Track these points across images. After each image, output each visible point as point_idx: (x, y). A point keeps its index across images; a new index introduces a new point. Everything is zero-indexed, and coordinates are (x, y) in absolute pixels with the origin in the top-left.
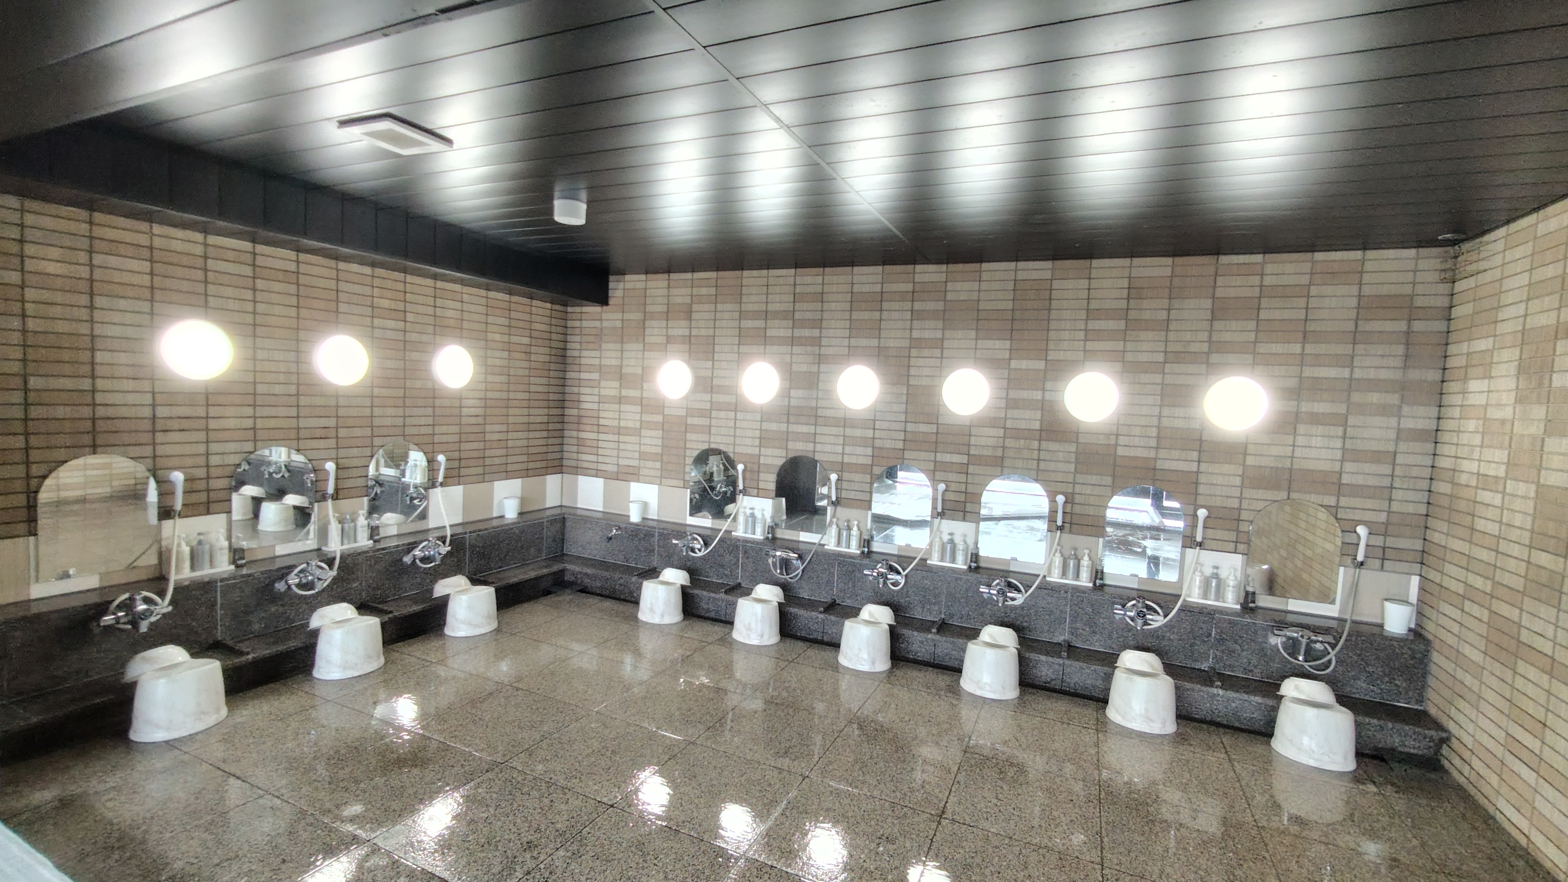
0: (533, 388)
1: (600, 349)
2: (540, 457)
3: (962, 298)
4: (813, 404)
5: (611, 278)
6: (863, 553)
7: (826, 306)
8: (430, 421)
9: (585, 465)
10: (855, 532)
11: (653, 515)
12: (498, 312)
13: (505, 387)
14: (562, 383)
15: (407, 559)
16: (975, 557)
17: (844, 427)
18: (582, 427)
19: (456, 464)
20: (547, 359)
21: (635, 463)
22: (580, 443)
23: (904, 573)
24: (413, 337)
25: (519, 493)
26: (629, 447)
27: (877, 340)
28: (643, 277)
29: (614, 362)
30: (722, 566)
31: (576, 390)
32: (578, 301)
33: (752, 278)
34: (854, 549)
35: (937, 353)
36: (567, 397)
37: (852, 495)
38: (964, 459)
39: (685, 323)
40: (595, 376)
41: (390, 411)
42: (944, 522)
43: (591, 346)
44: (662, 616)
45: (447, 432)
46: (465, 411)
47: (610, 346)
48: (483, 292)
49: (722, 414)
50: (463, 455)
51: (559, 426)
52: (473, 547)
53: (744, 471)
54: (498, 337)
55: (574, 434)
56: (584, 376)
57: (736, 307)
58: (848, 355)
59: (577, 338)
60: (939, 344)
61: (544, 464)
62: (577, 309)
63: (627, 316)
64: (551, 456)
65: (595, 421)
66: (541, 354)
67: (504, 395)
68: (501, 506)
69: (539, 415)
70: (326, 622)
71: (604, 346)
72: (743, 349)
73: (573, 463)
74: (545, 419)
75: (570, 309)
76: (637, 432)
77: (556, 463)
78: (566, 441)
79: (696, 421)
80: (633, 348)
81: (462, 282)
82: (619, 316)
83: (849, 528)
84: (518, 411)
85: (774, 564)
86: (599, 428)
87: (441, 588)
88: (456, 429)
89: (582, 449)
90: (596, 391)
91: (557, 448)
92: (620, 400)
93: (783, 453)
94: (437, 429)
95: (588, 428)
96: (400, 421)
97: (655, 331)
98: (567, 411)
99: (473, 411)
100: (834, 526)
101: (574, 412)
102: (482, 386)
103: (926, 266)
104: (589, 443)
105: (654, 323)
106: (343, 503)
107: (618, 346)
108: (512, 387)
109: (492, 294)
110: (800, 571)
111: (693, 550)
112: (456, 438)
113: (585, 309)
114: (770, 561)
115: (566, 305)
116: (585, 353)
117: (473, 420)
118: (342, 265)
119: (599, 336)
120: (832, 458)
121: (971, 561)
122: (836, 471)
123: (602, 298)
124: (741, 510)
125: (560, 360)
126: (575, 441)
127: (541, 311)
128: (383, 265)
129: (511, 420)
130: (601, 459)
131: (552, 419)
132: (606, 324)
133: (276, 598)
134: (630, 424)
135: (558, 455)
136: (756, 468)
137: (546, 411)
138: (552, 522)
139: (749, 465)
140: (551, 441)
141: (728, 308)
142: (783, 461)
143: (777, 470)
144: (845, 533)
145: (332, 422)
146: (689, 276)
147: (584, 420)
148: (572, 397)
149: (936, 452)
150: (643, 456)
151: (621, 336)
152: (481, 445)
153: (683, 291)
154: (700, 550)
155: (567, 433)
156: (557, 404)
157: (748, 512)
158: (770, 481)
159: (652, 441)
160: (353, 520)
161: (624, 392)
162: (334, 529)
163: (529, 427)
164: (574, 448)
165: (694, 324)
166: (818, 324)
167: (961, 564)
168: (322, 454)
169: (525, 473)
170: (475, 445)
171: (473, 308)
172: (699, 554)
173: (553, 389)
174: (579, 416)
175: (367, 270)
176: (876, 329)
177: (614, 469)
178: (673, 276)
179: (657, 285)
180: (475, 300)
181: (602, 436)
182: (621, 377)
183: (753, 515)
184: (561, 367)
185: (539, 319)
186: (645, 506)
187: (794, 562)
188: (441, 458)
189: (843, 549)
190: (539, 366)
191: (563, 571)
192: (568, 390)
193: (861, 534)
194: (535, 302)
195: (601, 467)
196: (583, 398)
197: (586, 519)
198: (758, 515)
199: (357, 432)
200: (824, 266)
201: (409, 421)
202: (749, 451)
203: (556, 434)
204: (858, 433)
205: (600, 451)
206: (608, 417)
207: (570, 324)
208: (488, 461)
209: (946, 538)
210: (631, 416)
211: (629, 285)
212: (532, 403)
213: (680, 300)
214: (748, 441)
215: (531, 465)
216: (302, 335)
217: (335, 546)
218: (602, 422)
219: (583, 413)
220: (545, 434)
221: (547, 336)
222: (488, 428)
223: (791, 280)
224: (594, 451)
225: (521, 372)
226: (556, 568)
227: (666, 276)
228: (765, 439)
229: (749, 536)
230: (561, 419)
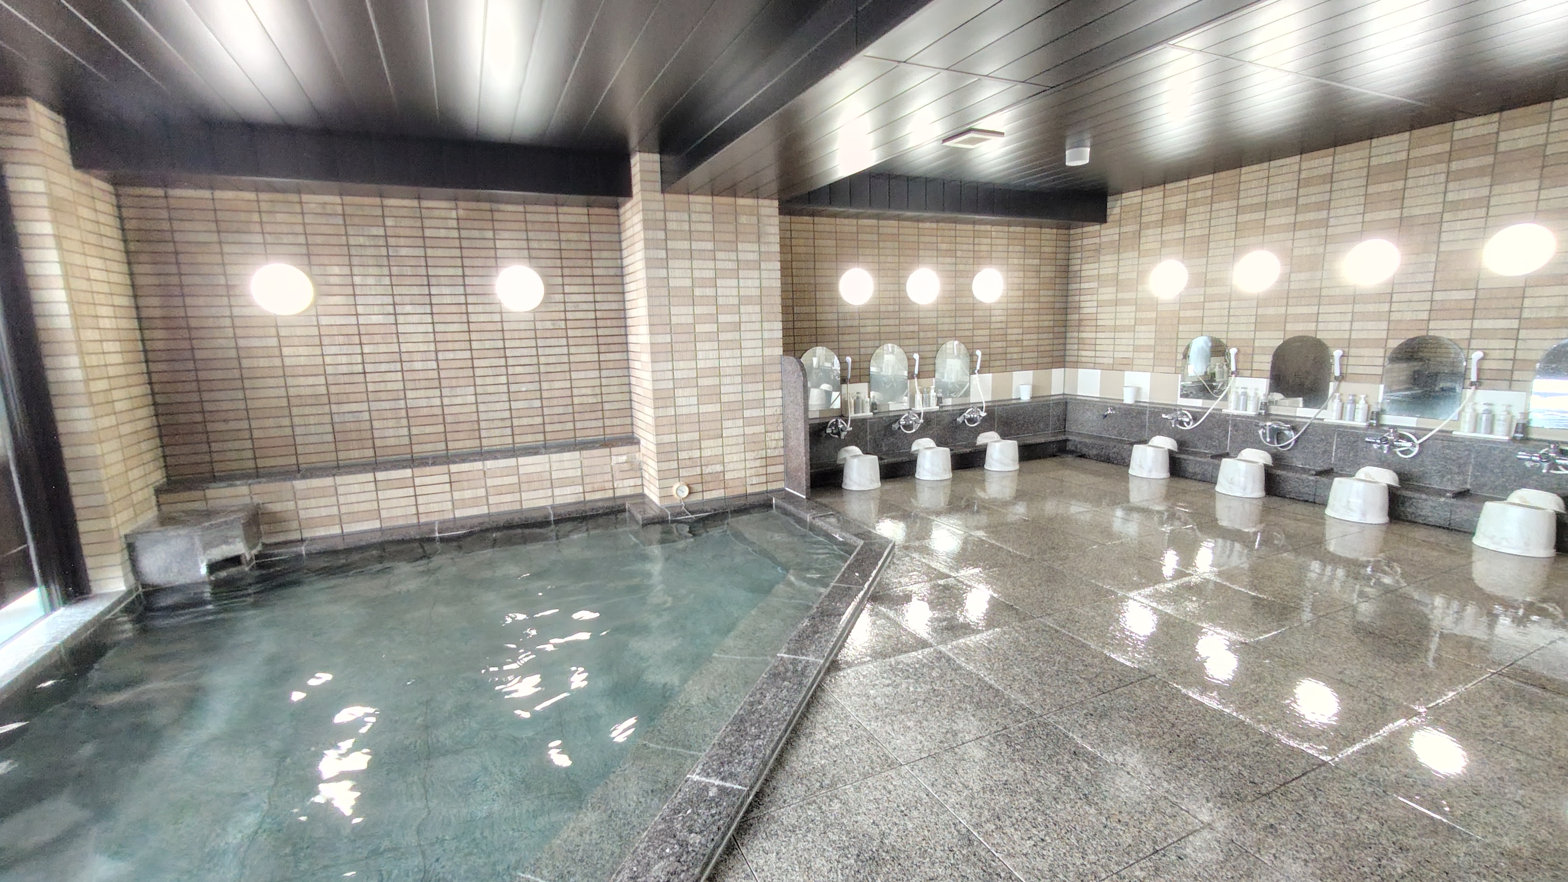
0: (1042, 299)
1: (1099, 262)
2: (1047, 354)
3: (1520, 146)
4: (1317, 285)
5: (1109, 198)
6: (1370, 425)
7: (1336, 186)
8: (971, 326)
9: (1084, 359)
10: (1361, 405)
11: (1145, 398)
12: (1016, 242)
13: (1021, 299)
14: (1066, 294)
15: (960, 420)
16: (1524, 428)
17: (1354, 303)
18: (1082, 329)
19: (987, 358)
20: (1053, 275)
21: (1130, 355)
22: (1080, 342)
23: (1418, 442)
24: (961, 267)
25: (1031, 381)
26: (1124, 341)
27: (1399, 211)
28: (1139, 192)
29: (1111, 271)
30: (1211, 438)
31: (1077, 298)
32: (1081, 223)
33: (1250, 173)
34: (1360, 421)
35: (1483, 212)
36: (1069, 305)
37: (1360, 370)
38: (1515, 324)
39: (1180, 227)
40: (1094, 285)
41: (947, 320)
42: (1480, 392)
43: (1090, 260)
44: (1150, 471)
45: (982, 334)
46: (993, 319)
47: (1108, 258)
48: (1006, 229)
49: (1216, 305)
50: (992, 351)
51: (1063, 329)
52: (1001, 417)
53: (1237, 354)
54: (1016, 261)
55: (1076, 334)
56: (1083, 286)
57: (1234, 203)
58: (1362, 231)
59: (1079, 255)
60: (1486, 203)
61: (1050, 360)
62: (1079, 230)
63: (1124, 229)
64: (1056, 354)
65: (1093, 323)
66: (1048, 272)
67: (1021, 306)
68: (1018, 390)
69: (1047, 321)
70: (921, 448)
71: (1102, 258)
72: (1239, 242)
73: (1074, 359)
74: (1051, 323)
75: (1072, 232)
76: (1132, 329)
77: (1060, 359)
78: (1068, 341)
79: (1189, 313)
80: (1129, 256)
81: (993, 224)
82: (1117, 230)
83: (1354, 402)
84: (1031, 318)
85: (1264, 434)
86: (1097, 328)
87: (983, 439)
88: (987, 332)
89: (1081, 346)
90: (1095, 298)
91: (1061, 347)
92: (1116, 303)
93: (1281, 335)
94: (976, 332)
95: (1087, 329)
96: (953, 327)
97: (1150, 238)
98: (1069, 317)
99: (999, 319)
100: (1337, 401)
101: (1076, 317)
102: (1005, 300)
103: (1469, 120)
104: (1087, 341)
105: (1150, 232)
106: (923, 381)
107: (1115, 257)
108: (1026, 299)
109: (1012, 229)
110: (1292, 441)
111: (1181, 423)
112: (987, 339)
113: (1085, 229)
114: (1260, 432)
115: (1069, 228)
116: (1084, 267)
117: (999, 325)
118: (921, 225)
119: (1098, 250)
120: (1337, 335)
121: (1516, 432)
122: (1341, 348)
123: (1101, 217)
124: (1233, 390)
125: (1064, 275)
126: (1076, 341)
127: (1048, 237)
128: (944, 220)
129: (1026, 324)
130: (1098, 354)
131: (1056, 323)
132: (1104, 239)
133: (893, 433)
134: (1126, 322)
135: (1062, 353)
136: (1250, 351)
137: (1051, 317)
138: (1057, 404)
139: (1242, 349)
140: (1056, 341)
141: (1226, 206)
142: (1281, 342)
143: (1273, 351)
144: (1348, 407)
145: (916, 328)
146: (1185, 183)
147: (1084, 323)
148: (1074, 305)
149: (1473, 319)
150: (1136, 349)
151: (1118, 247)
152: (1004, 344)
153: (1177, 198)
154: (1188, 423)
155: (1069, 335)
156: (1062, 311)
157: (1240, 391)
158: (1265, 362)
159: (1146, 335)
160: (929, 392)
161: (1120, 296)
162: (918, 397)
163: (1039, 330)
164: (1076, 347)
165: (1188, 226)
166: (1327, 205)
167: (1500, 435)
168: (911, 349)
169: (1036, 366)
170: (1000, 344)
171: (999, 241)
172: (1188, 427)
173: (1058, 299)
174: (1080, 320)
175: (934, 225)
176: (1400, 199)
177: (1111, 361)
178: (1169, 186)
179: (1153, 198)
180: (1001, 235)
181: (1099, 335)
182: (1117, 282)
183: (1245, 394)
184: (1065, 281)
185: (1047, 243)
186: (1138, 391)
187: (1287, 432)
188: (979, 353)
189: (1346, 422)
190: (1047, 280)
191: (1067, 440)
192: (1070, 299)
193: (1369, 408)
194: (1044, 230)
195: (1098, 360)
196: (1083, 305)
197: (1086, 403)
198: (1251, 393)
199: (929, 335)
200: (1335, 145)
201: (959, 327)
202: (1244, 336)
203: (1061, 335)
204: (1371, 308)
205: (1098, 348)
206: (1106, 318)
207: (1072, 244)
208: (1009, 356)
209: (1481, 408)
210: (1126, 315)
211: (1124, 202)
212: (1042, 311)
213: (1174, 207)
214: (1243, 327)
215: (1040, 360)
216: (902, 273)
217: (920, 407)
218: (1100, 323)
219: (1082, 317)
220: (1051, 335)
221: (1053, 256)
222: (1009, 331)
223: (1296, 168)
224: (1093, 347)
225: (1033, 287)
226: (1061, 437)
227: (1162, 187)
228: (1260, 324)
229: (1241, 412)
230: (1065, 324)
